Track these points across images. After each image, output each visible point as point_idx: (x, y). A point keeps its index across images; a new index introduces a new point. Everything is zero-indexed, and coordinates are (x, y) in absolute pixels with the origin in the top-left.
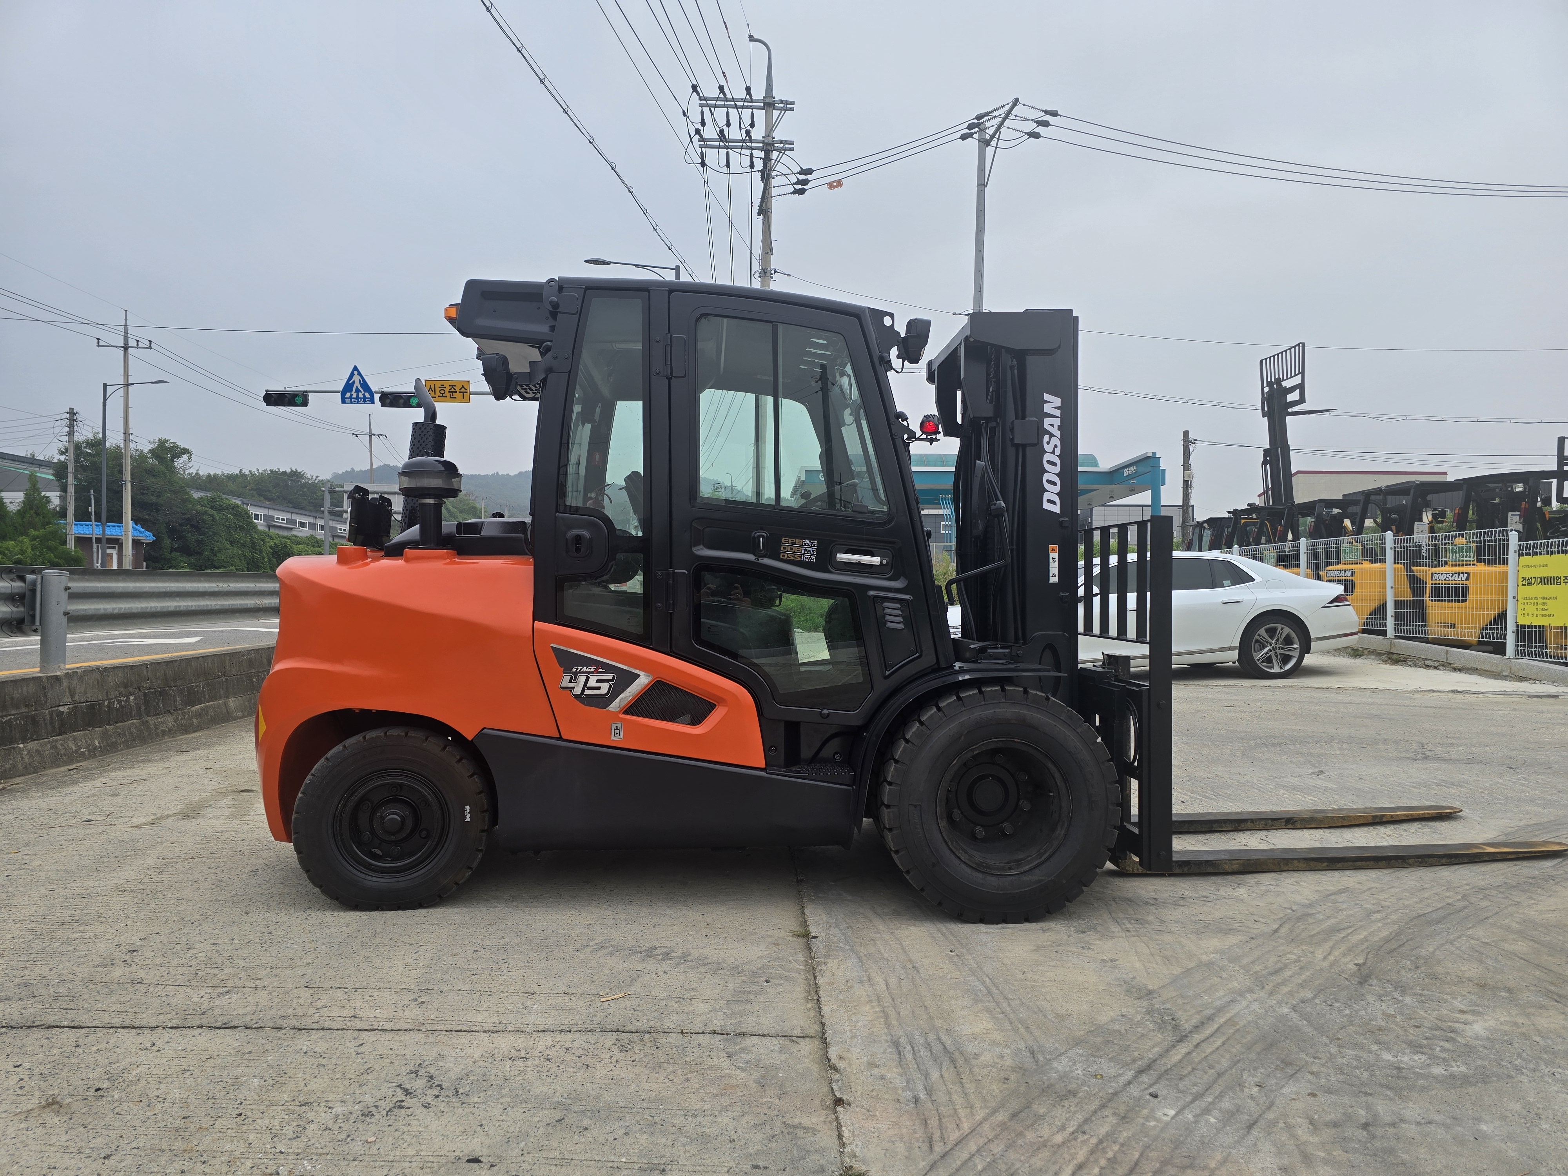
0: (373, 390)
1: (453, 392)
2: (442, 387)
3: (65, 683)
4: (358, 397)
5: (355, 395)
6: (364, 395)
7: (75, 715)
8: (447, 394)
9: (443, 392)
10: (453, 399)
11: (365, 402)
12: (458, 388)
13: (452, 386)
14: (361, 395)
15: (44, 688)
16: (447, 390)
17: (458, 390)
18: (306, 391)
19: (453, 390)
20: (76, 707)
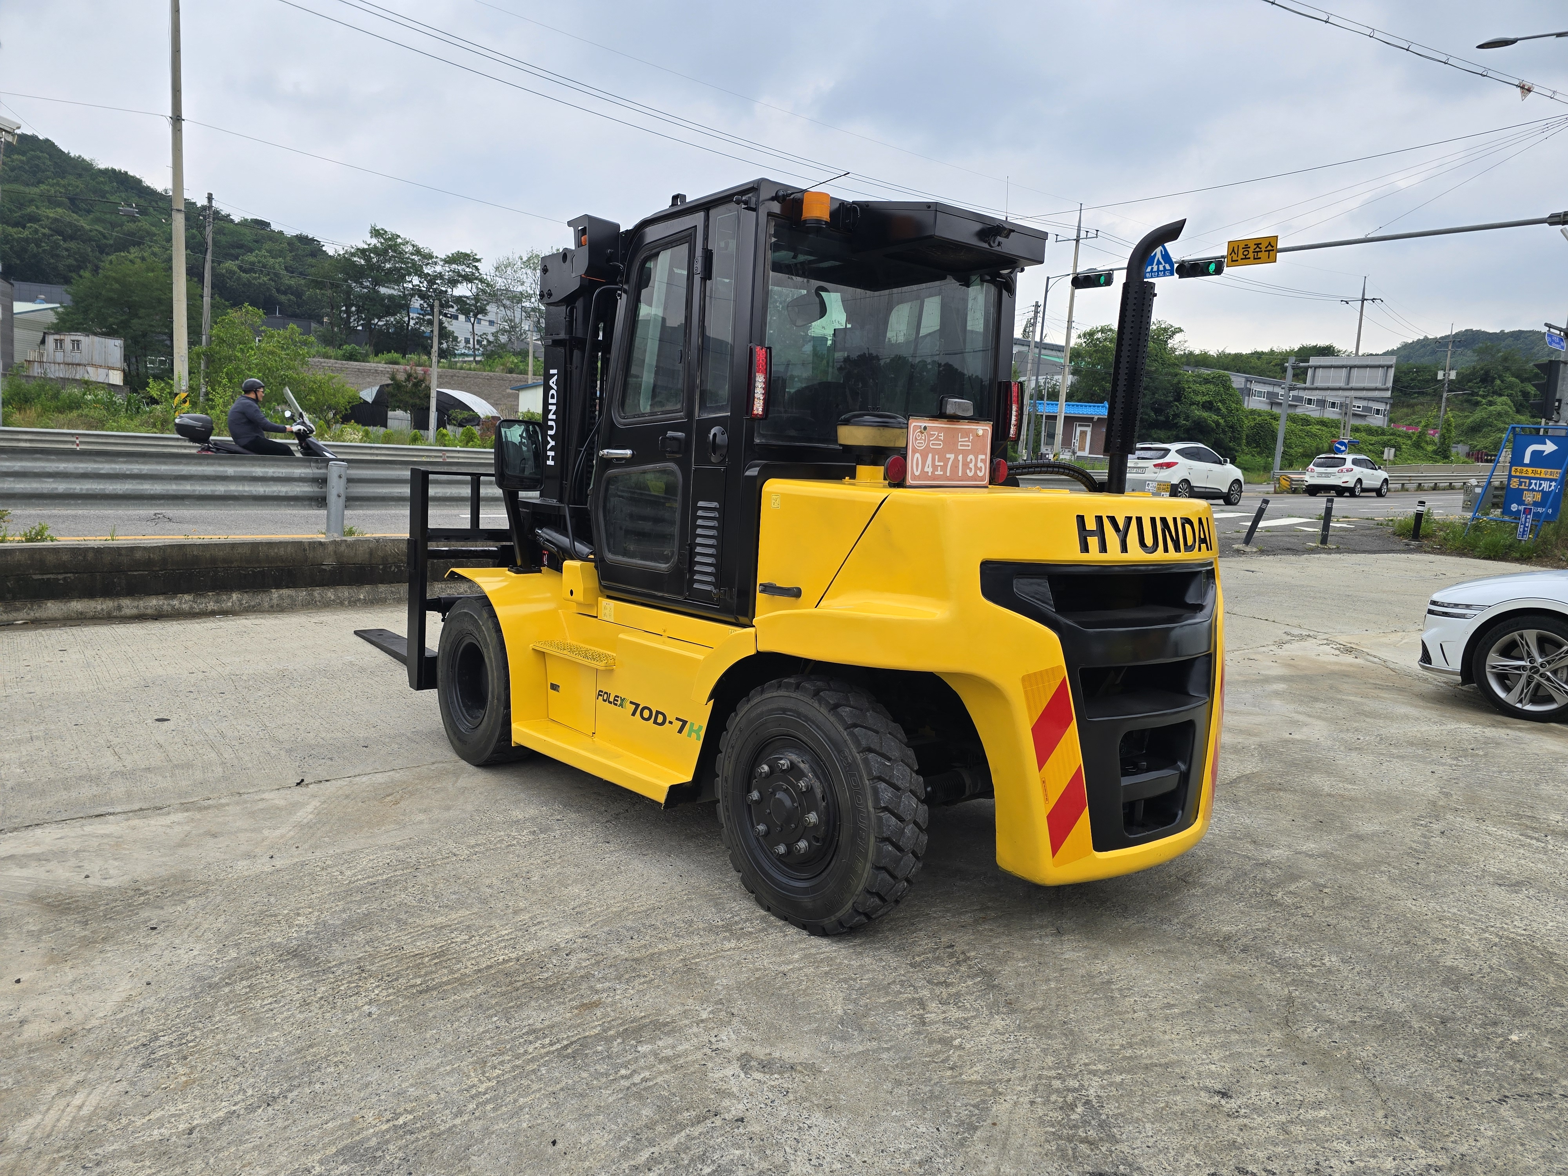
0: (1174, 260)
1: (1257, 252)
2: (1246, 247)
4: (1158, 270)
5: (1155, 269)
6: (1164, 267)
8: (1251, 255)
9: (1246, 253)
10: (1257, 260)
11: (1164, 275)
12: (1263, 247)
13: (1258, 245)
14: (1161, 268)
16: (1251, 250)
17: (1263, 249)
18: (1112, 270)
19: (1258, 249)
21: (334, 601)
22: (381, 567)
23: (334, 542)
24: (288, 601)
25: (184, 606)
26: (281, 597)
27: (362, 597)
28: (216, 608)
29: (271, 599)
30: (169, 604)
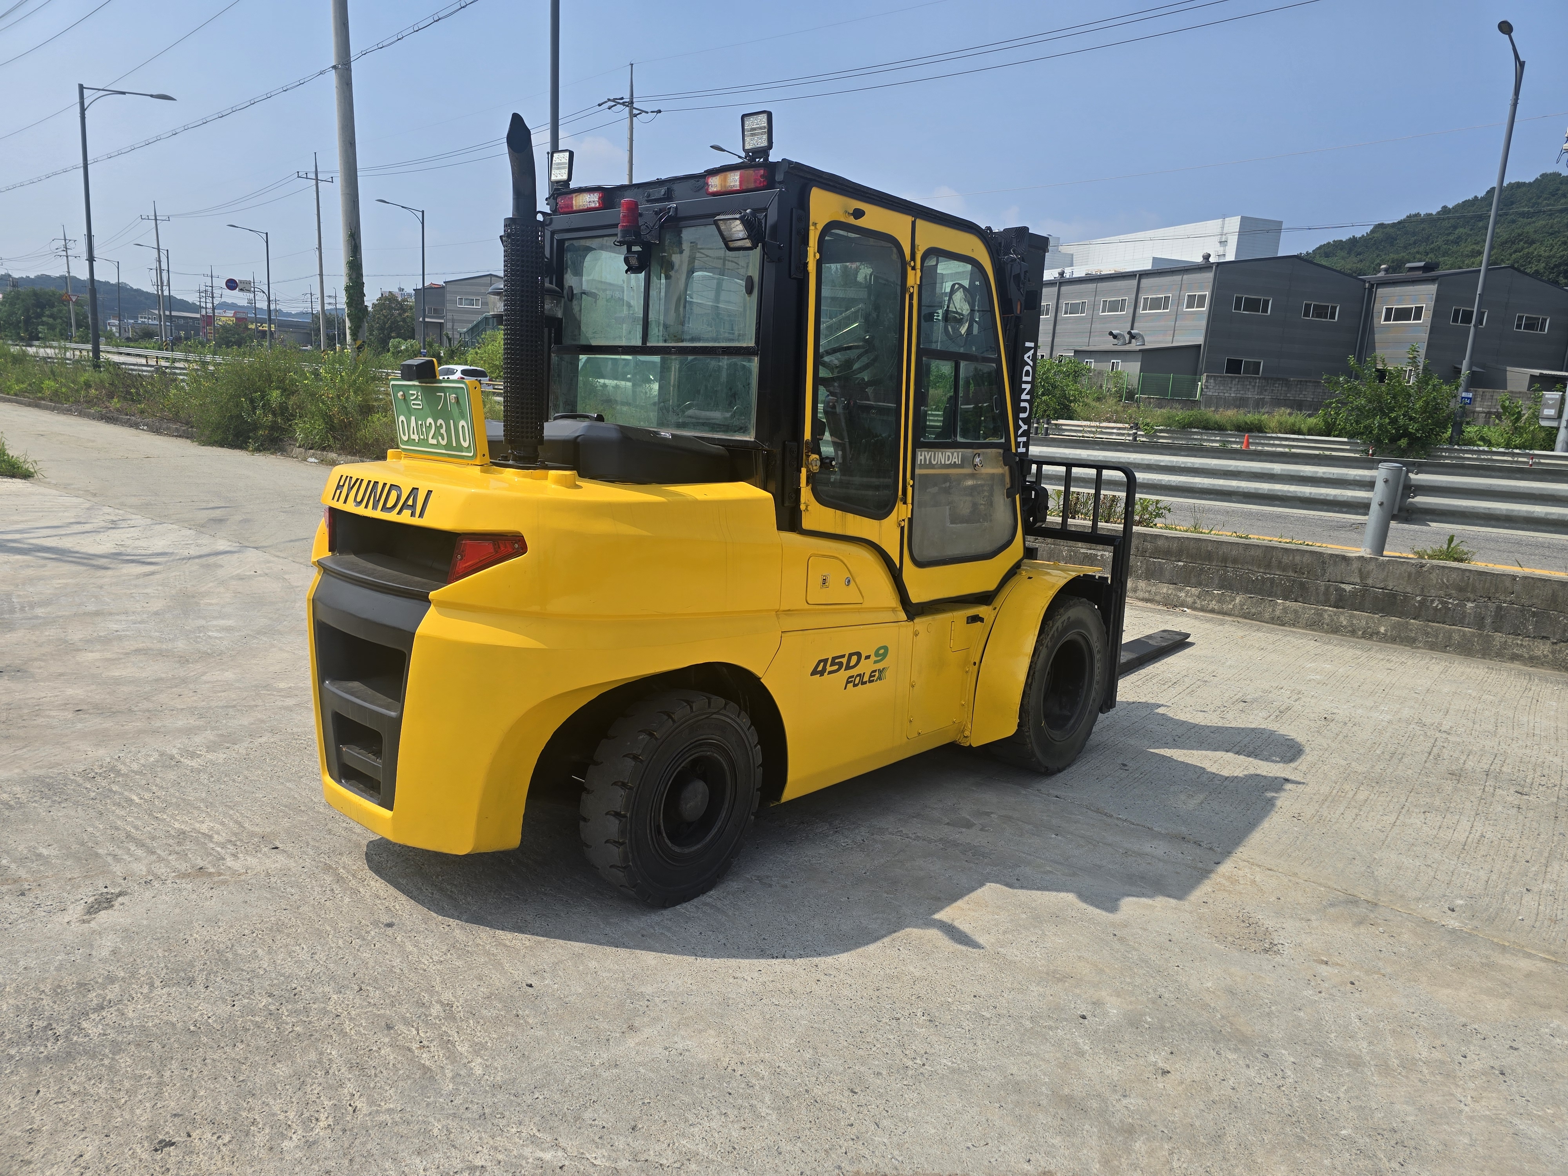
3: (1355, 565)
7: (1363, 596)
15: (1324, 563)
20: (1367, 590)
21: (1345, 627)
22: (1419, 598)
23: (1361, 558)
24: (1292, 616)
25: (1188, 599)
26: (1285, 610)
27: (1382, 630)
28: (1216, 607)
29: (1273, 611)
30: (1176, 595)
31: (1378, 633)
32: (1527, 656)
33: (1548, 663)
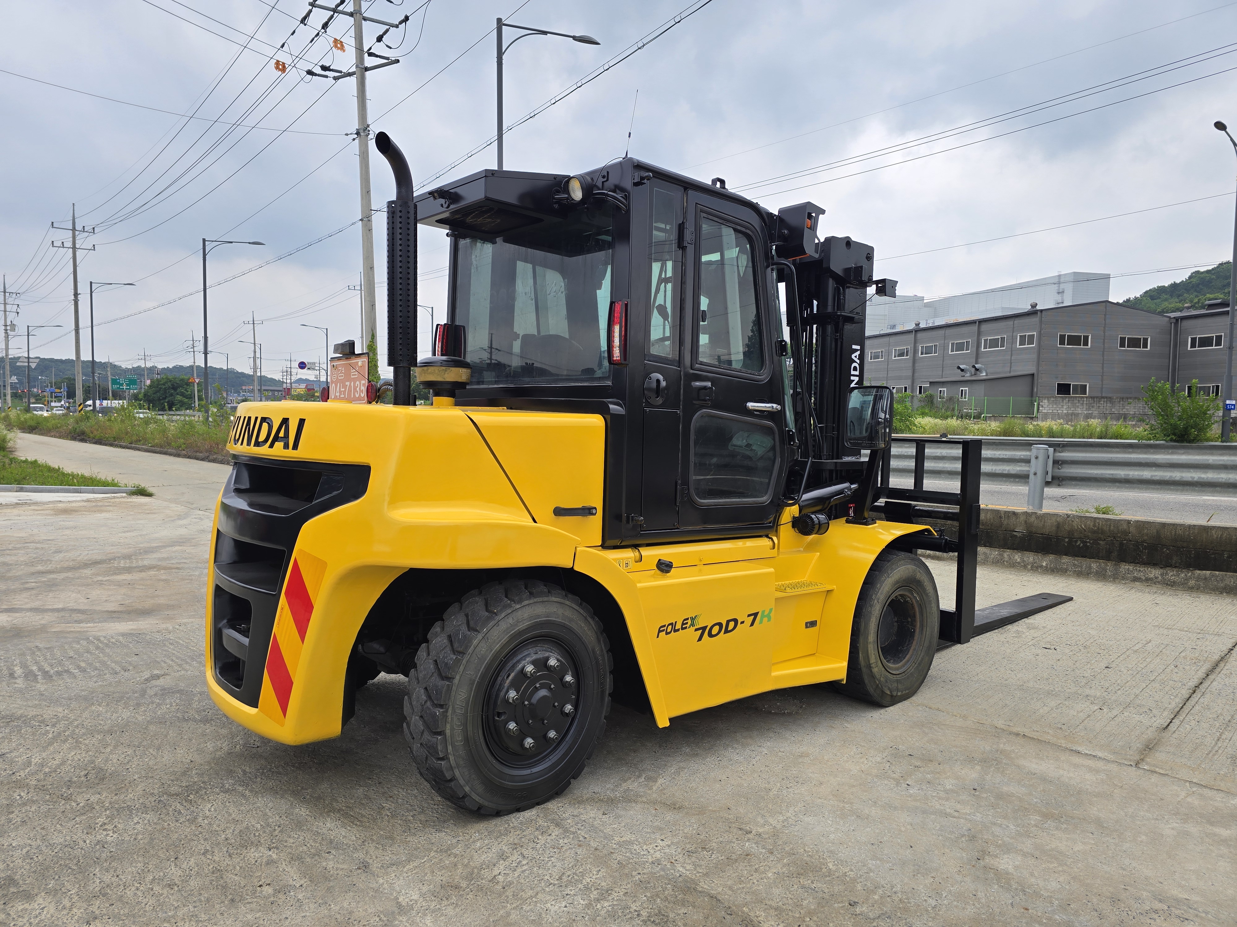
3: (1022, 518)
7: (1029, 540)
20: (1031, 535)
21: (1019, 563)
22: (1067, 540)
27: (1044, 564)
31: (1041, 566)
32: (1144, 578)
33: (1159, 582)
